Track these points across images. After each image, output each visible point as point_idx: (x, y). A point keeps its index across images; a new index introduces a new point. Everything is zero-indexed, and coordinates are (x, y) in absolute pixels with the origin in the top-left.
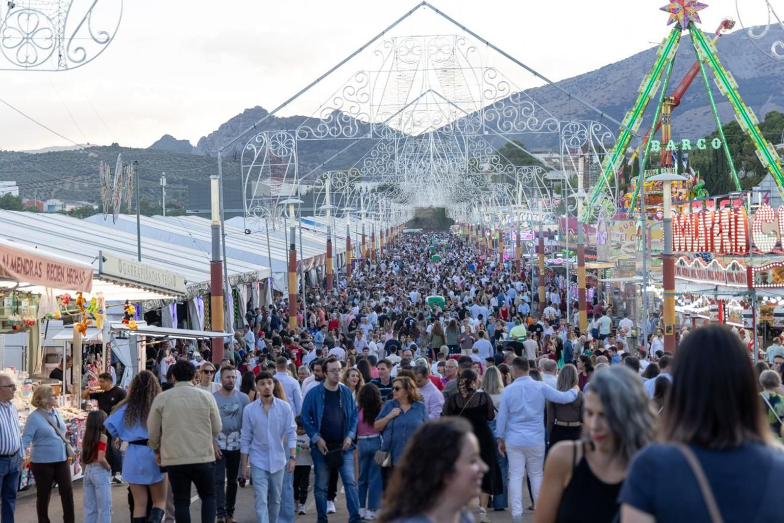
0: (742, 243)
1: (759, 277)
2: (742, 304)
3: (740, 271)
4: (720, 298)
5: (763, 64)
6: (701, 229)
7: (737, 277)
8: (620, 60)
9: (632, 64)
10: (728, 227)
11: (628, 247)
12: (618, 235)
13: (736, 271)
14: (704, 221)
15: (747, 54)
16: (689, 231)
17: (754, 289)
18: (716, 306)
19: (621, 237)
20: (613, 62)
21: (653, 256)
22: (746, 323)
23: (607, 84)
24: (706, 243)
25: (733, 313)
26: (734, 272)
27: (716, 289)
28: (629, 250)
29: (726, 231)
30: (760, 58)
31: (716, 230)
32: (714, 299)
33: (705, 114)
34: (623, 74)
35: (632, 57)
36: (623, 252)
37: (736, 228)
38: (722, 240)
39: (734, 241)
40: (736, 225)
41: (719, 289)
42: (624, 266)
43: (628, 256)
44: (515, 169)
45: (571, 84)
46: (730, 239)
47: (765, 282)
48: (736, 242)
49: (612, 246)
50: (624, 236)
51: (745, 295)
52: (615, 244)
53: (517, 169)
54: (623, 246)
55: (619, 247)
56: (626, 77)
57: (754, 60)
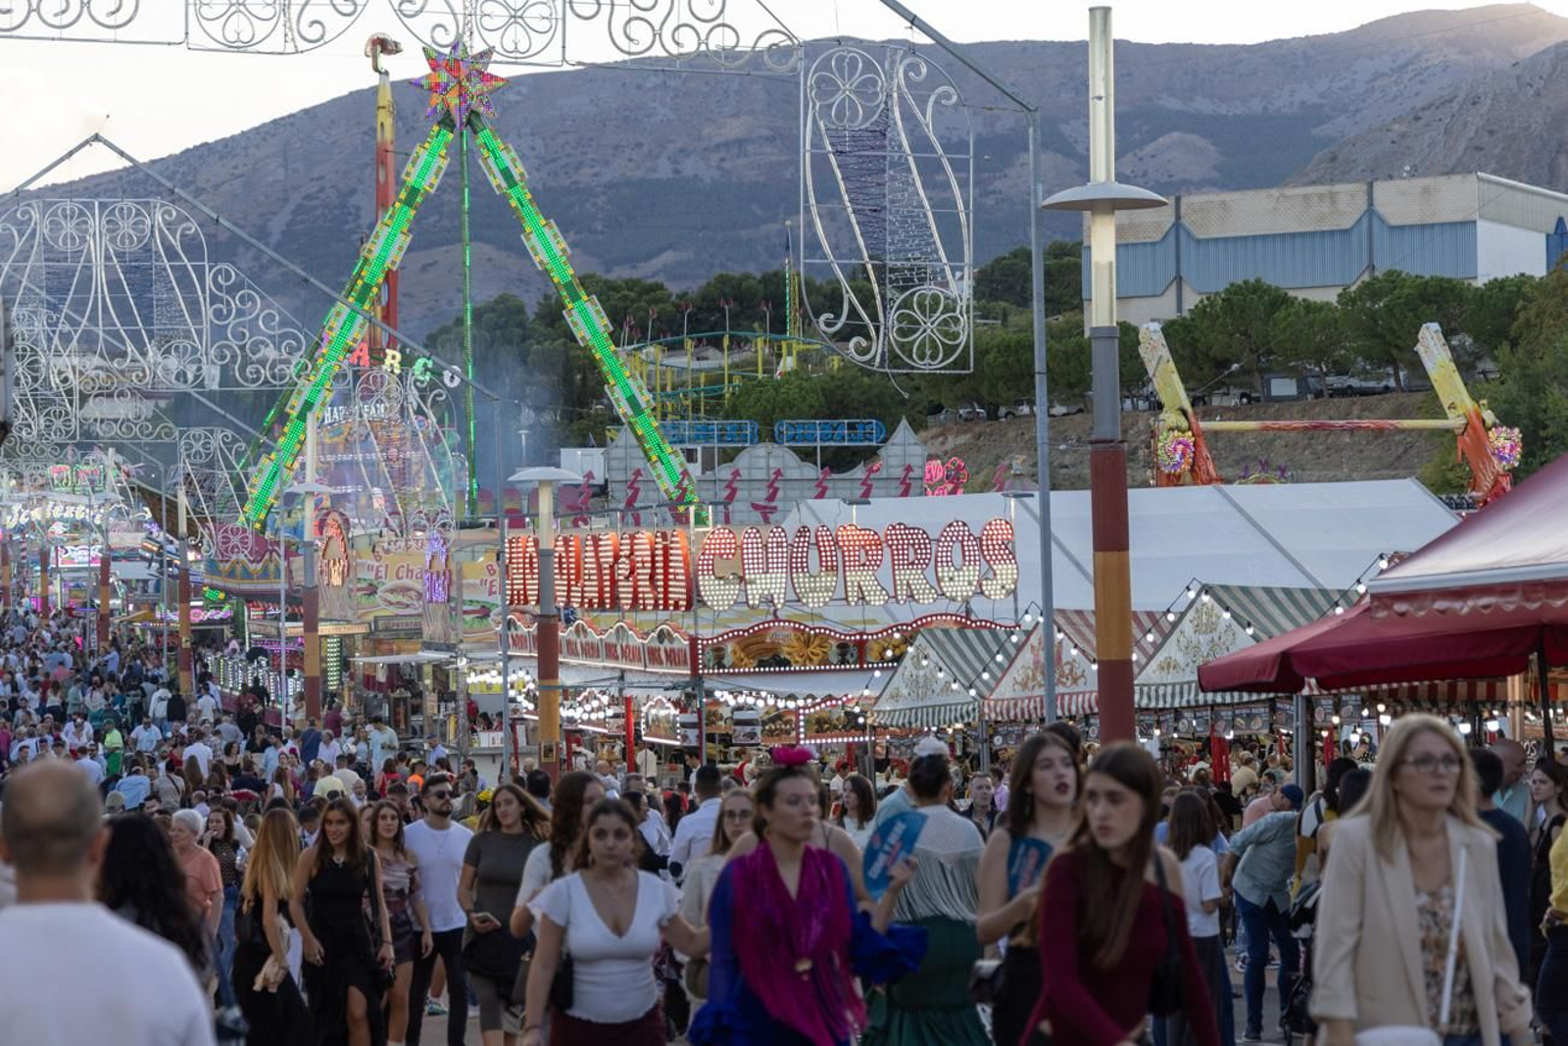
0: (678, 592)
1: (710, 655)
2: (676, 704)
3: (676, 645)
4: (627, 693)
5: (553, 160)
6: (590, 564)
7: (668, 656)
8: (227, 135)
9: (257, 146)
10: (648, 565)
11: (392, 591)
12: (370, 568)
13: (667, 644)
14: (596, 551)
15: (519, 136)
16: (561, 568)
17: (700, 677)
18: (621, 709)
19: (378, 571)
20: (211, 140)
21: (466, 612)
22: (685, 738)
23: (197, 188)
24: (601, 592)
25: (657, 719)
26: (662, 647)
27: (622, 678)
28: (392, 598)
29: (643, 573)
30: (546, 146)
31: (623, 568)
32: (617, 695)
33: (425, 268)
34: (236, 168)
35: (256, 130)
36: (381, 602)
37: (666, 567)
38: (636, 587)
39: (661, 590)
40: (666, 561)
41: (628, 677)
42: (386, 630)
43: (391, 611)
44: (177, 434)
45: (111, 186)
46: (654, 586)
47: (721, 665)
48: (666, 592)
49: (359, 590)
50: (382, 569)
51: (684, 687)
52: (364, 585)
53: (182, 433)
54: (381, 589)
55: (372, 590)
56: (242, 175)
57: (533, 149)
